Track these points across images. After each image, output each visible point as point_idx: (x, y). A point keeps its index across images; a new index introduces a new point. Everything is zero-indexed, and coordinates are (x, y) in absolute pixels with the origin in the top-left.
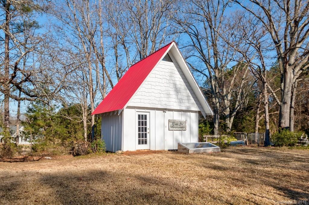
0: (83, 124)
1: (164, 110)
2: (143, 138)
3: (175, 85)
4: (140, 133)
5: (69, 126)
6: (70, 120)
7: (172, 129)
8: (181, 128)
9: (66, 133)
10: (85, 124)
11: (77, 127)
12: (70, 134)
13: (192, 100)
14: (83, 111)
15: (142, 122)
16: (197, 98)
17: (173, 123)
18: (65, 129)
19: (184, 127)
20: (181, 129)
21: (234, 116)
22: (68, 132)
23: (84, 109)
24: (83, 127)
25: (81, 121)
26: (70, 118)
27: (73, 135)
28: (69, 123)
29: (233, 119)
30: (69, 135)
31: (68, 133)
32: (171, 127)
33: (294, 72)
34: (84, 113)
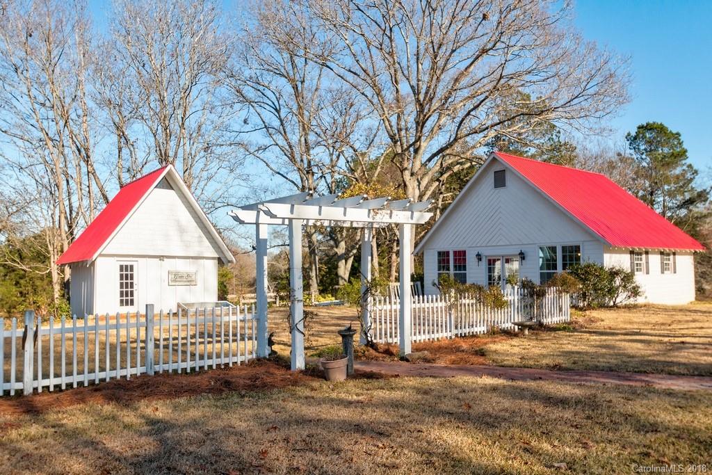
0: (51, 278)
1: (161, 258)
2: (127, 297)
3: (178, 221)
4: (123, 291)
5: (22, 281)
6: (23, 270)
7: (173, 284)
8: (188, 281)
9: (16, 297)
10: (55, 277)
11: (38, 283)
12: (25, 297)
13: (206, 242)
14: (52, 252)
15: (127, 276)
16: (213, 239)
17: (175, 275)
18: (14, 289)
19: (193, 281)
20: (188, 284)
21: (353, 257)
22: (21, 293)
23: (54, 248)
24: (51, 282)
25: (47, 272)
26: (24, 267)
27: (31, 298)
28: (22, 277)
29: (351, 262)
30: (23, 299)
31: (21, 296)
32: (172, 281)
33: (419, 186)
34: (52, 256)
